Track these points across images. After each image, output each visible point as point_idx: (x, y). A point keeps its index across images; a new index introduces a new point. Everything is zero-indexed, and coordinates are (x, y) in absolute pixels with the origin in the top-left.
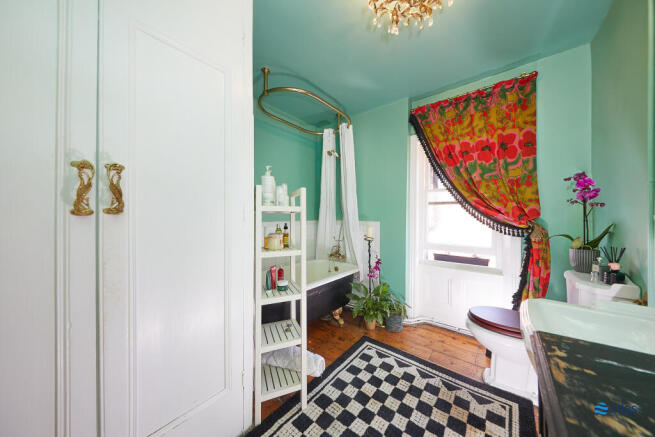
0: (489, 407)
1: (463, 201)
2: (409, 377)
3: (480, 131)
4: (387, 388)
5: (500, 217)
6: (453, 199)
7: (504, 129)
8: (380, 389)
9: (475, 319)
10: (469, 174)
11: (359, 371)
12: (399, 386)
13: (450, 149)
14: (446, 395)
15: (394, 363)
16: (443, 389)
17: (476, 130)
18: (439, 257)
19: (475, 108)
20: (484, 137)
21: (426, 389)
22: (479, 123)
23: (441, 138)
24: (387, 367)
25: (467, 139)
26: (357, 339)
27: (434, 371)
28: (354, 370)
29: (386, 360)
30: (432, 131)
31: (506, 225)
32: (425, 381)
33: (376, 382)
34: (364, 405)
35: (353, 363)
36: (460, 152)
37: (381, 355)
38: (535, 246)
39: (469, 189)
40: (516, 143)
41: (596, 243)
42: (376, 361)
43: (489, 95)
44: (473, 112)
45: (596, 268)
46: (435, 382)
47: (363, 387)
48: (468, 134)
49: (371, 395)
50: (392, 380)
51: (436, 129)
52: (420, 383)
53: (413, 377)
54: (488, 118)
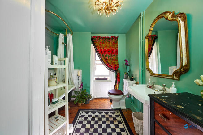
0: (115, 114)
1: (104, 64)
2: (97, 116)
3: (108, 47)
4: (93, 123)
5: (112, 68)
6: (102, 63)
7: (112, 47)
8: (91, 124)
9: (110, 93)
10: (106, 57)
11: (82, 122)
12: (96, 120)
13: (101, 50)
14: (107, 116)
15: (91, 114)
16: (106, 115)
17: (107, 46)
18: (96, 79)
19: (107, 41)
20: (109, 48)
21: (102, 117)
22: (108, 45)
23: (99, 46)
24: (90, 116)
25: (105, 48)
26: (77, 111)
27: (102, 111)
28: (81, 122)
29: (89, 114)
30: (97, 44)
31: (113, 70)
32: (101, 115)
33: (89, 122)
34: (89, 132)
35: (80, 120)
36: (104, 51)
37: (87, 113)
38: (118, 74)
39: (106, 61)
40: (114, 51)
41: (128, 73)
42: (86, 116)
43: (110, 39)
44: (106, 41)
45: (128, 78)
46: (103, 114)
47: (86, 126)
48: (105, 47)
49: (89, 128)
50: (93, 119)
51: (98, 44)
52: (100, 116)
53: (98, 115)
54: (109, 44)
